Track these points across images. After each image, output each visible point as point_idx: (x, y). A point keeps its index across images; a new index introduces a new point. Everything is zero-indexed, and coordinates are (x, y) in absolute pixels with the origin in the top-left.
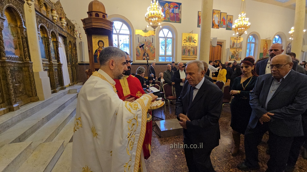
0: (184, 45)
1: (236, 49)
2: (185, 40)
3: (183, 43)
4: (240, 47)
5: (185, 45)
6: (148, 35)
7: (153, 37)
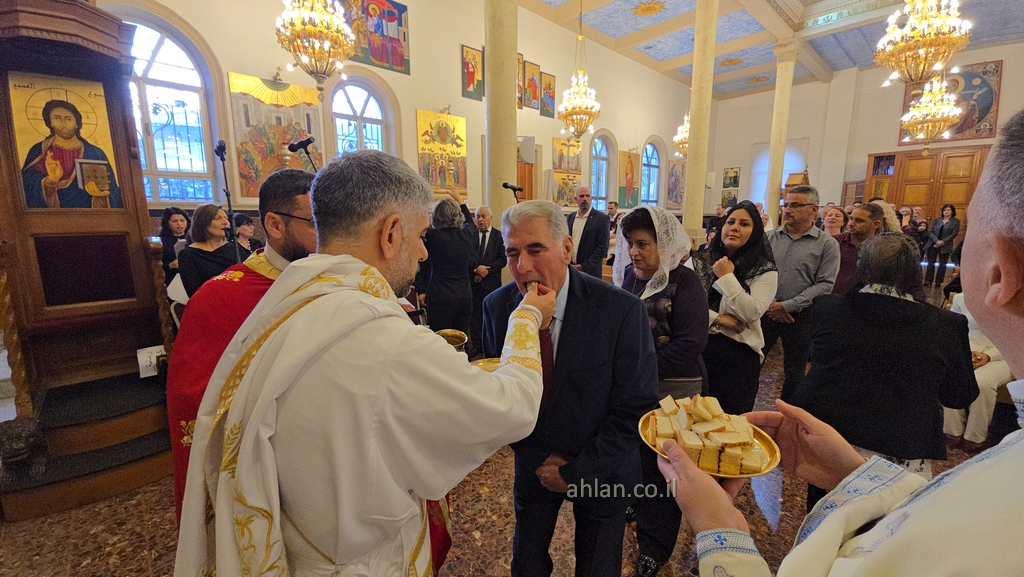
0: (423, 149)
1: (568, 172)
2: (426, 133)
3: (422, 145)
4: (576, 169)
5: (427, 151)
6: (289, 103)
7: (309, 112)
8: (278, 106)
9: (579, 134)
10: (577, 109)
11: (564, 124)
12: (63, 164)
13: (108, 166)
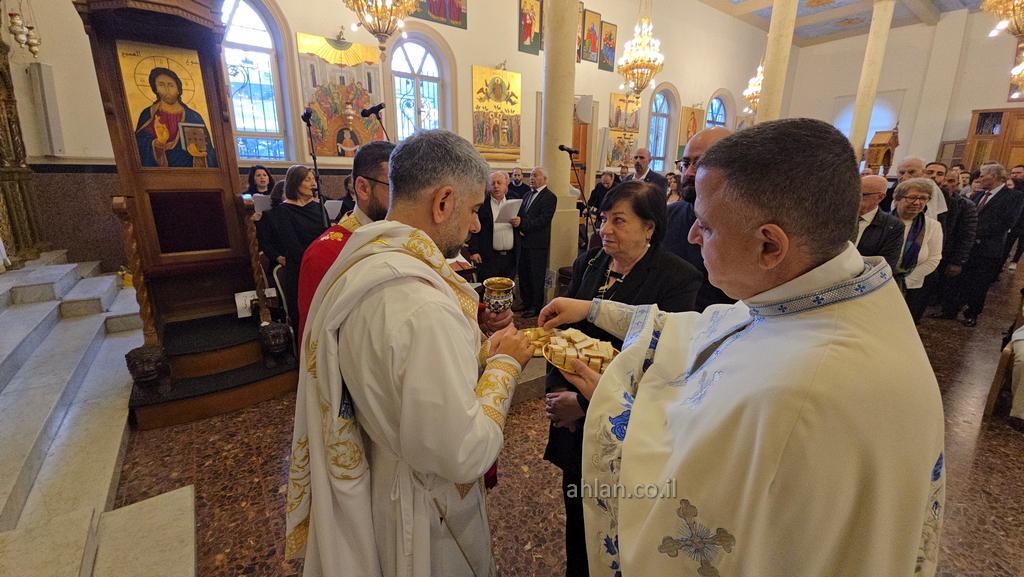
0: (478, 107)
1: (625, 130)
2: (481, 90)
3: (476, 103)
4: (633, 127)
5: (481, 109)
6: (351, 63)
7: (370, 71)
8: (341, 66)
9: (639, 90)
10: (639, 62)
11: (623, 78)
12: (169, 127)
13: (205, 128)
